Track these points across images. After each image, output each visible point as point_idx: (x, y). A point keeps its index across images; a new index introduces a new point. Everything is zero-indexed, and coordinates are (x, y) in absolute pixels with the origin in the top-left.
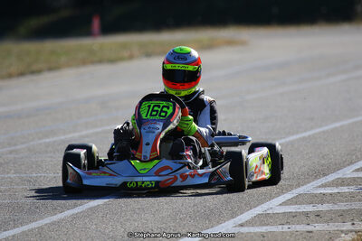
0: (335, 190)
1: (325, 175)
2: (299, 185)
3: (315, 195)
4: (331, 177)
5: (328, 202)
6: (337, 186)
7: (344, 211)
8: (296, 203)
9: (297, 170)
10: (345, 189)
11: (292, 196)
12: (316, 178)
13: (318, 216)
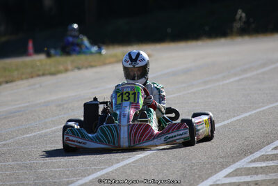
0: (264, 164)
1: (251, 153)
2: (234, 162)
3: (249, 169)
4: (257, 155)
5: (261, 174)
6: (264, 161)
7: (275, 180)
8: (236, 175)
9: (229, 150)
10: (271, 163)
11: (232, 170)
12: (245, 156)
13: (256, 184)
